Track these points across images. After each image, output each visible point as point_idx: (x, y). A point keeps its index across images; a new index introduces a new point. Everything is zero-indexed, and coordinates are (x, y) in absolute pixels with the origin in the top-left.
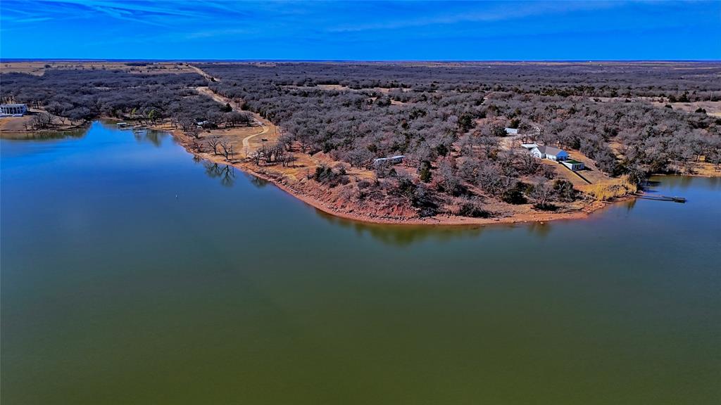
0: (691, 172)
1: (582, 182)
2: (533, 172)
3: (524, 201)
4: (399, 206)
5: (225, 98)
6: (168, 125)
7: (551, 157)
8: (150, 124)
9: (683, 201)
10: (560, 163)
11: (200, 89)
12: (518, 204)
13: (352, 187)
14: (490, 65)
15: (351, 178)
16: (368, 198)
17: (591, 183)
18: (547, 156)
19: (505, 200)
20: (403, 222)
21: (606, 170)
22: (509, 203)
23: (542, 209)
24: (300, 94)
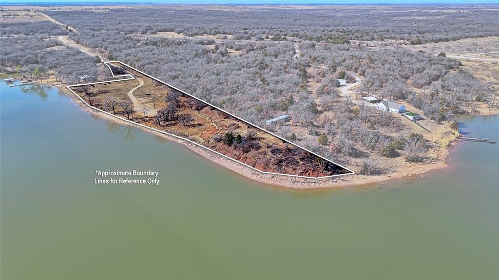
0: (476, 111)
1: (424, 131)
2: (387, 125)
3: (398, 155)
4: (314, 171)
5: (89, 49)
6: (52, 79)
7: (394, 110)
8: (35, 79)
9: (495, 143)
10: (403, 115)
11: (61, 38)
12: (394, 157)
13: (265, 153)
14: (266, 9)
15: (261, 143)
16: (284, 164)
17: (430, 132)
18: (390, 109)
19: (384, 155)
20: (321, 186)
21: (433, 119)
22: (387, 157)
23: (413, 161)
24: (150, 43)
